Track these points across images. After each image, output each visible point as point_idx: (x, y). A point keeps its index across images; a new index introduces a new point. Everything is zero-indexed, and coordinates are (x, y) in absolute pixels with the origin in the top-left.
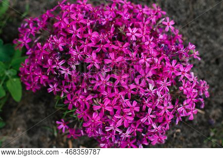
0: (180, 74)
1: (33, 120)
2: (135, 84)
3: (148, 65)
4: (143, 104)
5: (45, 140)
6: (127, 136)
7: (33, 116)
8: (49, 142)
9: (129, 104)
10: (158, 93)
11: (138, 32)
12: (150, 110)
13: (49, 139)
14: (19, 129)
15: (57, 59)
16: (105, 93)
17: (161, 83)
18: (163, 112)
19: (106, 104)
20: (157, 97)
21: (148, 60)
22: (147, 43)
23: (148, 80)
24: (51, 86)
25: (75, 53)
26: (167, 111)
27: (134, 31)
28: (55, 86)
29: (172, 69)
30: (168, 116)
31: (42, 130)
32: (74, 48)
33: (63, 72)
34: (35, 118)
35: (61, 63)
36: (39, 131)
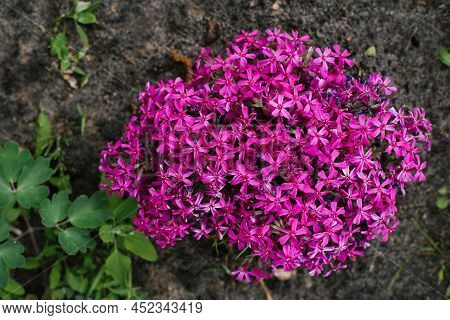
0: (378, 132)
1: (185, 268)
2: (322, 180)
3: (325, 141)
4: (346, 200)
5: (217, 286)
6: (344, 248)
7: (181, 261)
8: (225, 287)
9: (327, 212)
10: (361, 175)
11: (286, 99)
12: (359, 202)
13: (222, 283)
14: (170, 288)
15: (189, 195)
16: (285, 212)
17: (357, 159)
18: (379, 194)
19: (294, 227)
20: (360, 181)
21: (321, 133)
22: (307, 108)
23: (336, 164)
24: (197, 231)
25: (211, 178)
26: (384, 191)
27: (280, 101)
28: (203, 227)
29: (364, 129)
30: (389, 196)
31: (205, 275)
32: (205, 171)
33: (207, 210)
34: (185, 264)
35: (198, 201)
36: (203, 279)
